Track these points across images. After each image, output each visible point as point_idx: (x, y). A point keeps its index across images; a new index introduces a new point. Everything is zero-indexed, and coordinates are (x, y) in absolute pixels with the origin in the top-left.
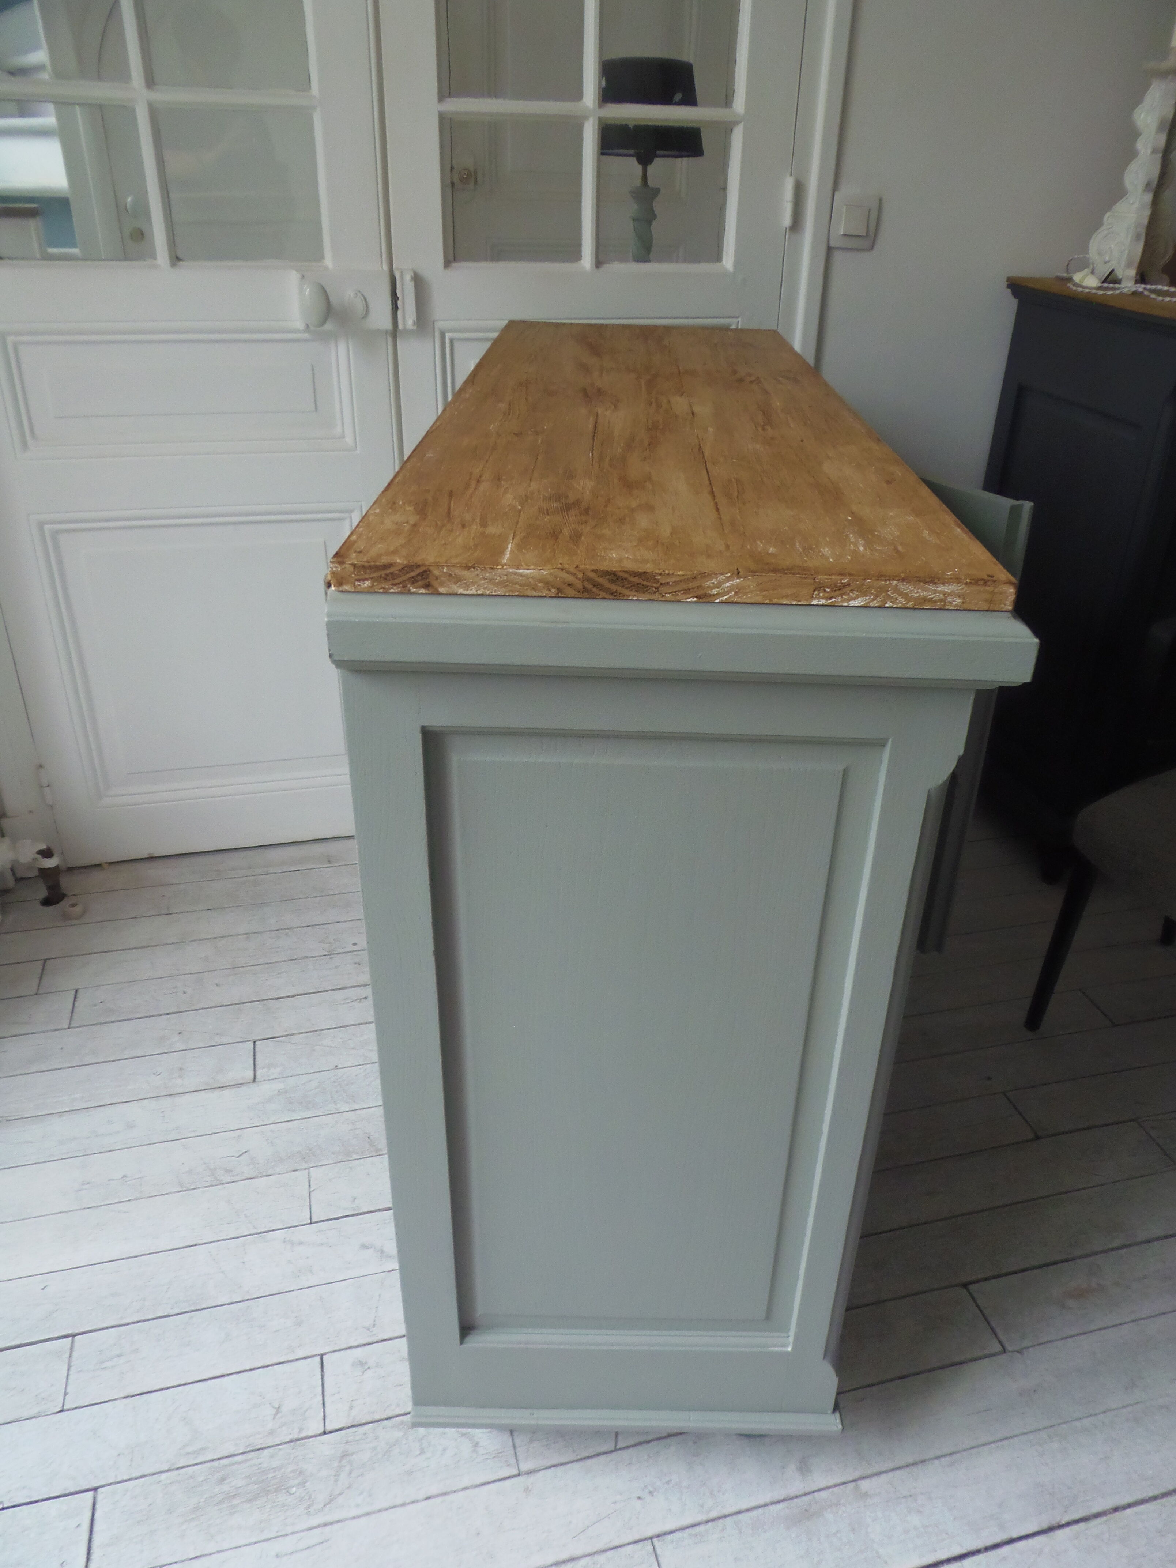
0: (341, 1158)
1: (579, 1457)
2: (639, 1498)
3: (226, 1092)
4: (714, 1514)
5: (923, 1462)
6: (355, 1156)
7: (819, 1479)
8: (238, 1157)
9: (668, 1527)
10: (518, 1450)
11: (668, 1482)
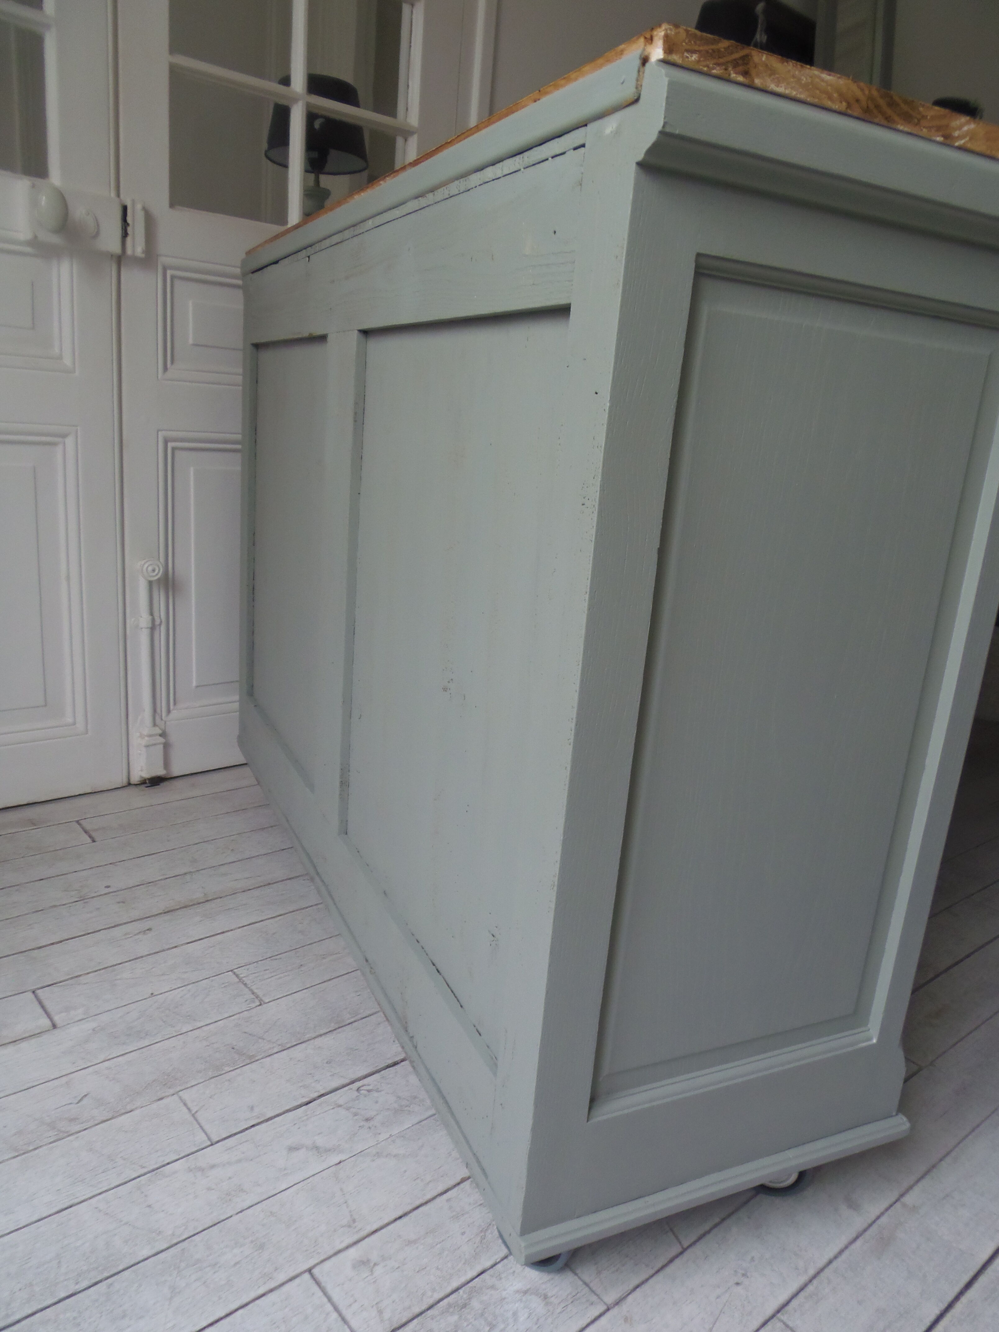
0: (210, 1074)
1: (656, 1269)
2: (737, 1284)
3: (24, 1045)
4: (812, 1272)
5: (934, 1166)
6: (227, 1069)
8: (78, 1103)
9: (782, 1298)
10: (591, 1285)
11: (753, 1259)
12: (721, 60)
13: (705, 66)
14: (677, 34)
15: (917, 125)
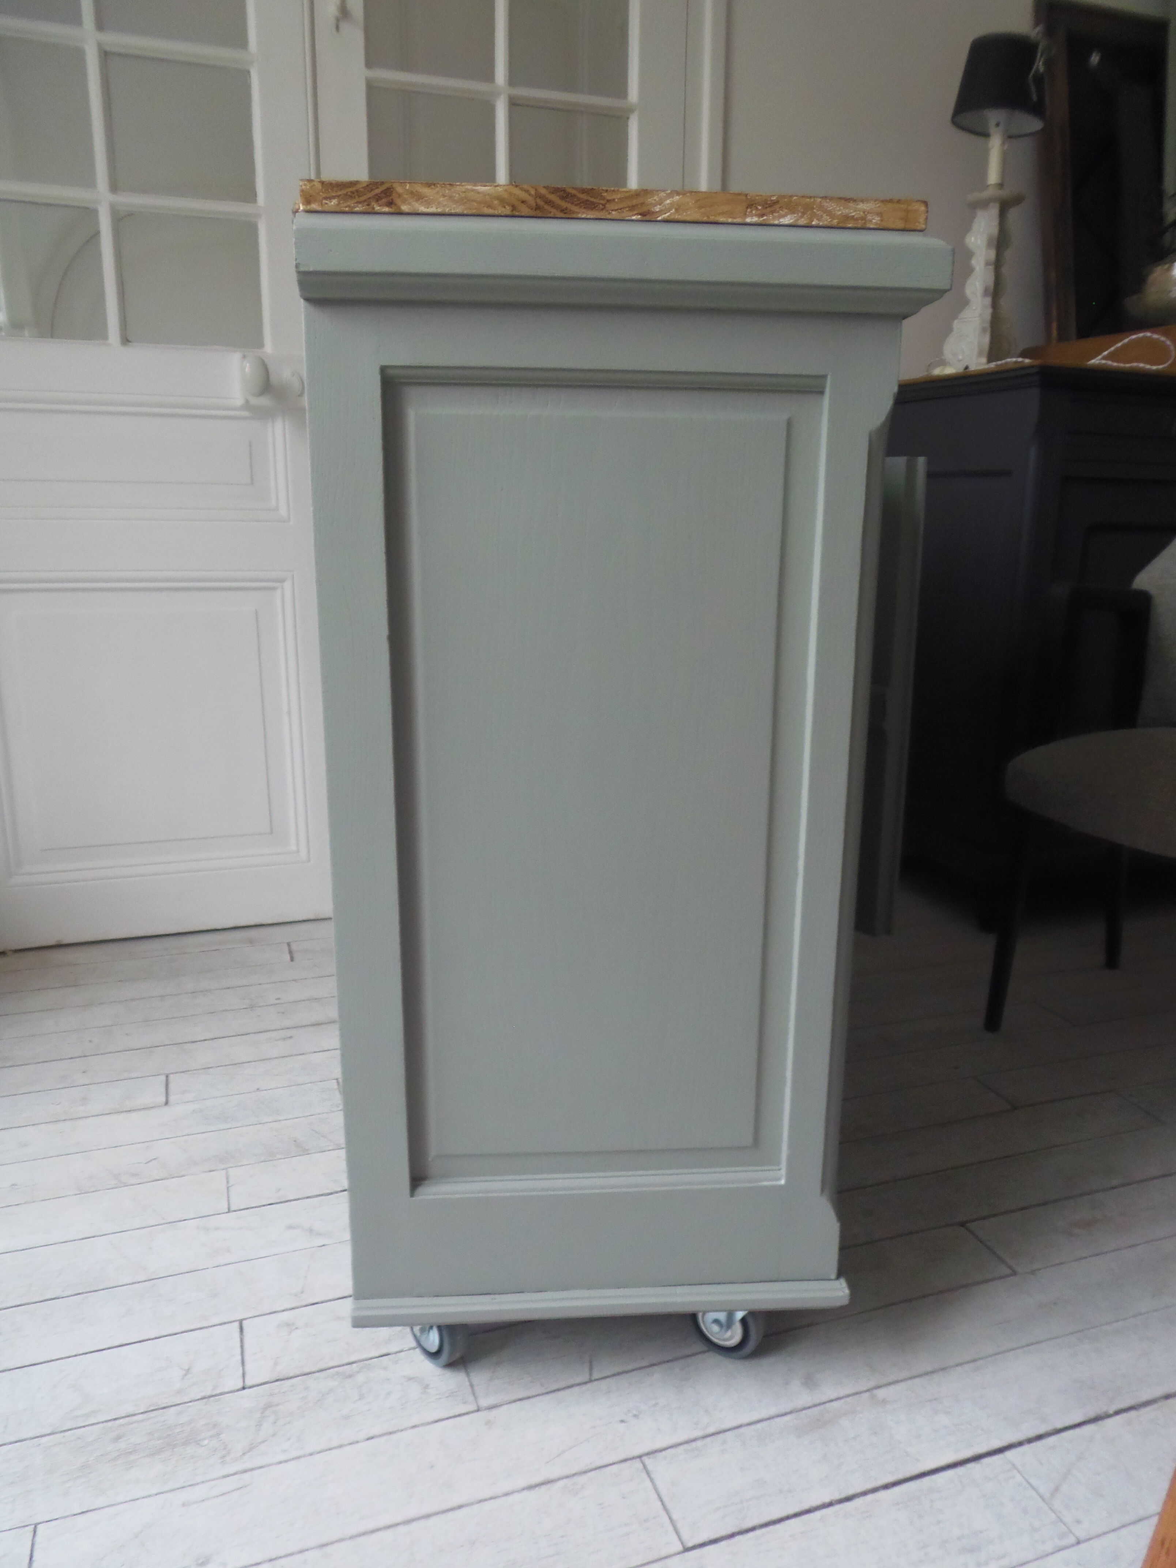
0: (263, 1159)
1: (548, 1390)
2: (622, 1421)
3: (134, 1114)
4: (711, 1430)
5: (943, 1369)
6: (280, 1156)
7: (828, 1391)
8: (146, 1163)
9: (658, 1445)
10: (476, 1388)
11: (656, 1405)
12: (362, 199)
13: (346, 207)
14: (311, 187)
15: (602, 209)
